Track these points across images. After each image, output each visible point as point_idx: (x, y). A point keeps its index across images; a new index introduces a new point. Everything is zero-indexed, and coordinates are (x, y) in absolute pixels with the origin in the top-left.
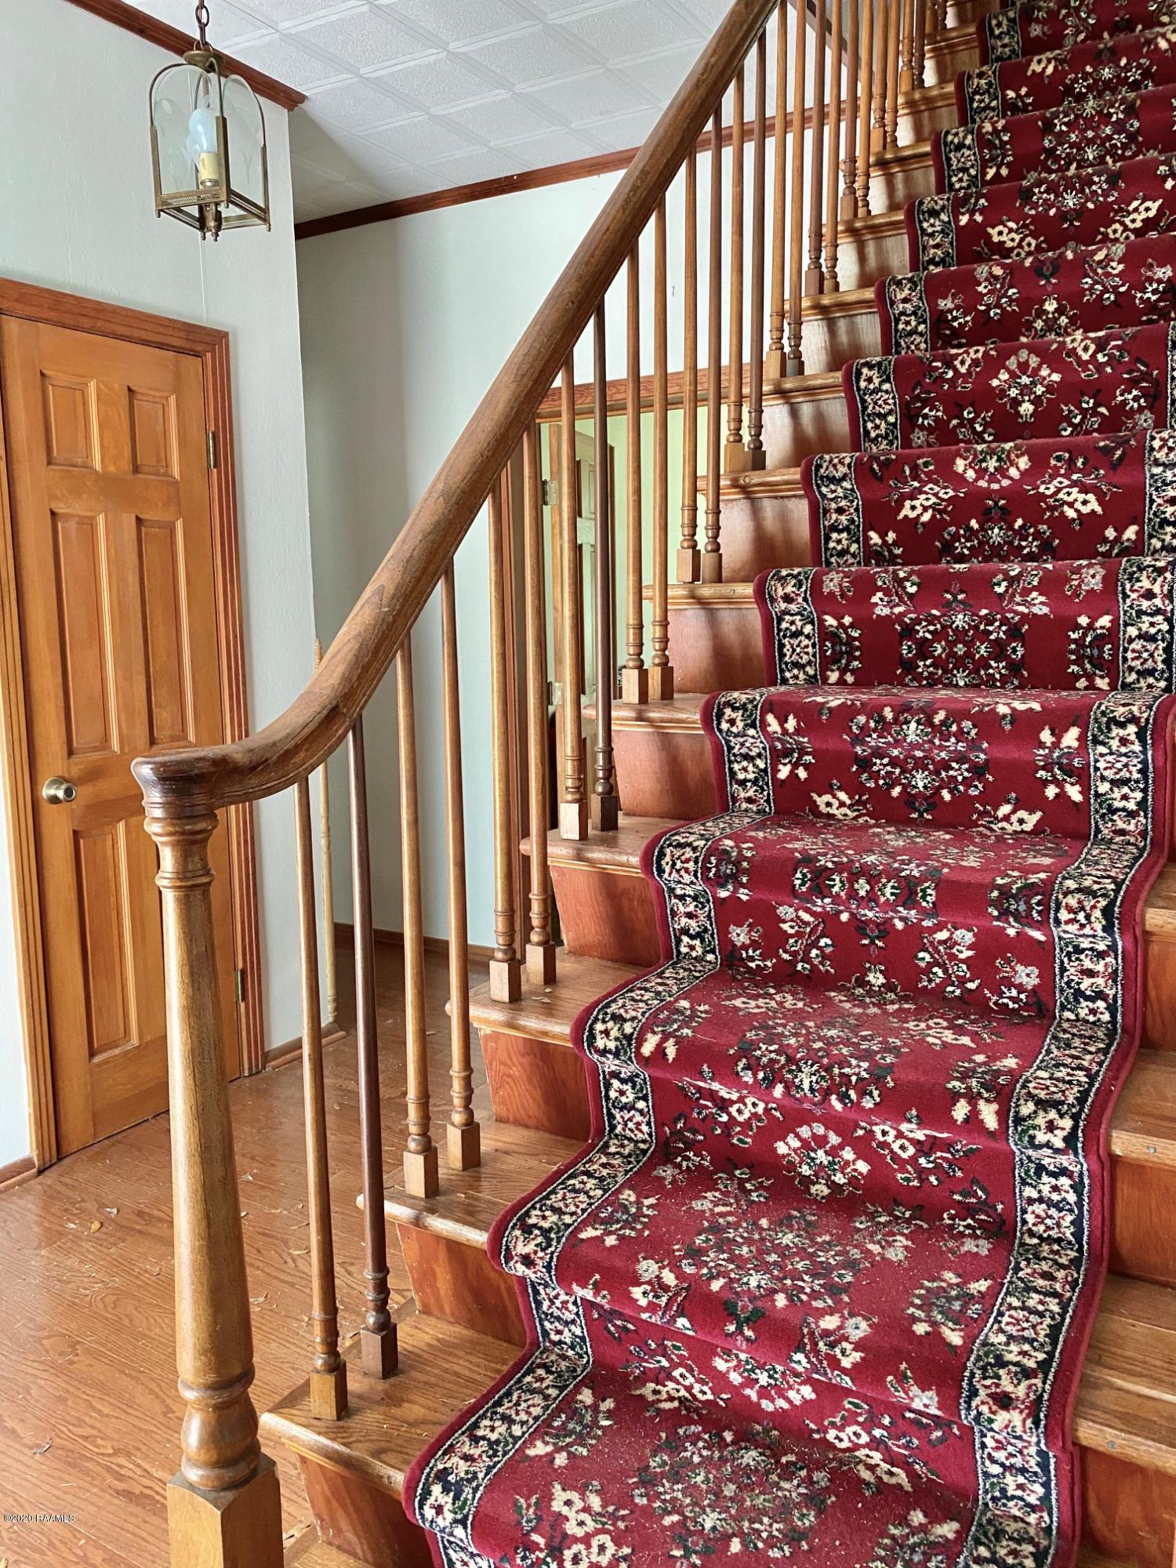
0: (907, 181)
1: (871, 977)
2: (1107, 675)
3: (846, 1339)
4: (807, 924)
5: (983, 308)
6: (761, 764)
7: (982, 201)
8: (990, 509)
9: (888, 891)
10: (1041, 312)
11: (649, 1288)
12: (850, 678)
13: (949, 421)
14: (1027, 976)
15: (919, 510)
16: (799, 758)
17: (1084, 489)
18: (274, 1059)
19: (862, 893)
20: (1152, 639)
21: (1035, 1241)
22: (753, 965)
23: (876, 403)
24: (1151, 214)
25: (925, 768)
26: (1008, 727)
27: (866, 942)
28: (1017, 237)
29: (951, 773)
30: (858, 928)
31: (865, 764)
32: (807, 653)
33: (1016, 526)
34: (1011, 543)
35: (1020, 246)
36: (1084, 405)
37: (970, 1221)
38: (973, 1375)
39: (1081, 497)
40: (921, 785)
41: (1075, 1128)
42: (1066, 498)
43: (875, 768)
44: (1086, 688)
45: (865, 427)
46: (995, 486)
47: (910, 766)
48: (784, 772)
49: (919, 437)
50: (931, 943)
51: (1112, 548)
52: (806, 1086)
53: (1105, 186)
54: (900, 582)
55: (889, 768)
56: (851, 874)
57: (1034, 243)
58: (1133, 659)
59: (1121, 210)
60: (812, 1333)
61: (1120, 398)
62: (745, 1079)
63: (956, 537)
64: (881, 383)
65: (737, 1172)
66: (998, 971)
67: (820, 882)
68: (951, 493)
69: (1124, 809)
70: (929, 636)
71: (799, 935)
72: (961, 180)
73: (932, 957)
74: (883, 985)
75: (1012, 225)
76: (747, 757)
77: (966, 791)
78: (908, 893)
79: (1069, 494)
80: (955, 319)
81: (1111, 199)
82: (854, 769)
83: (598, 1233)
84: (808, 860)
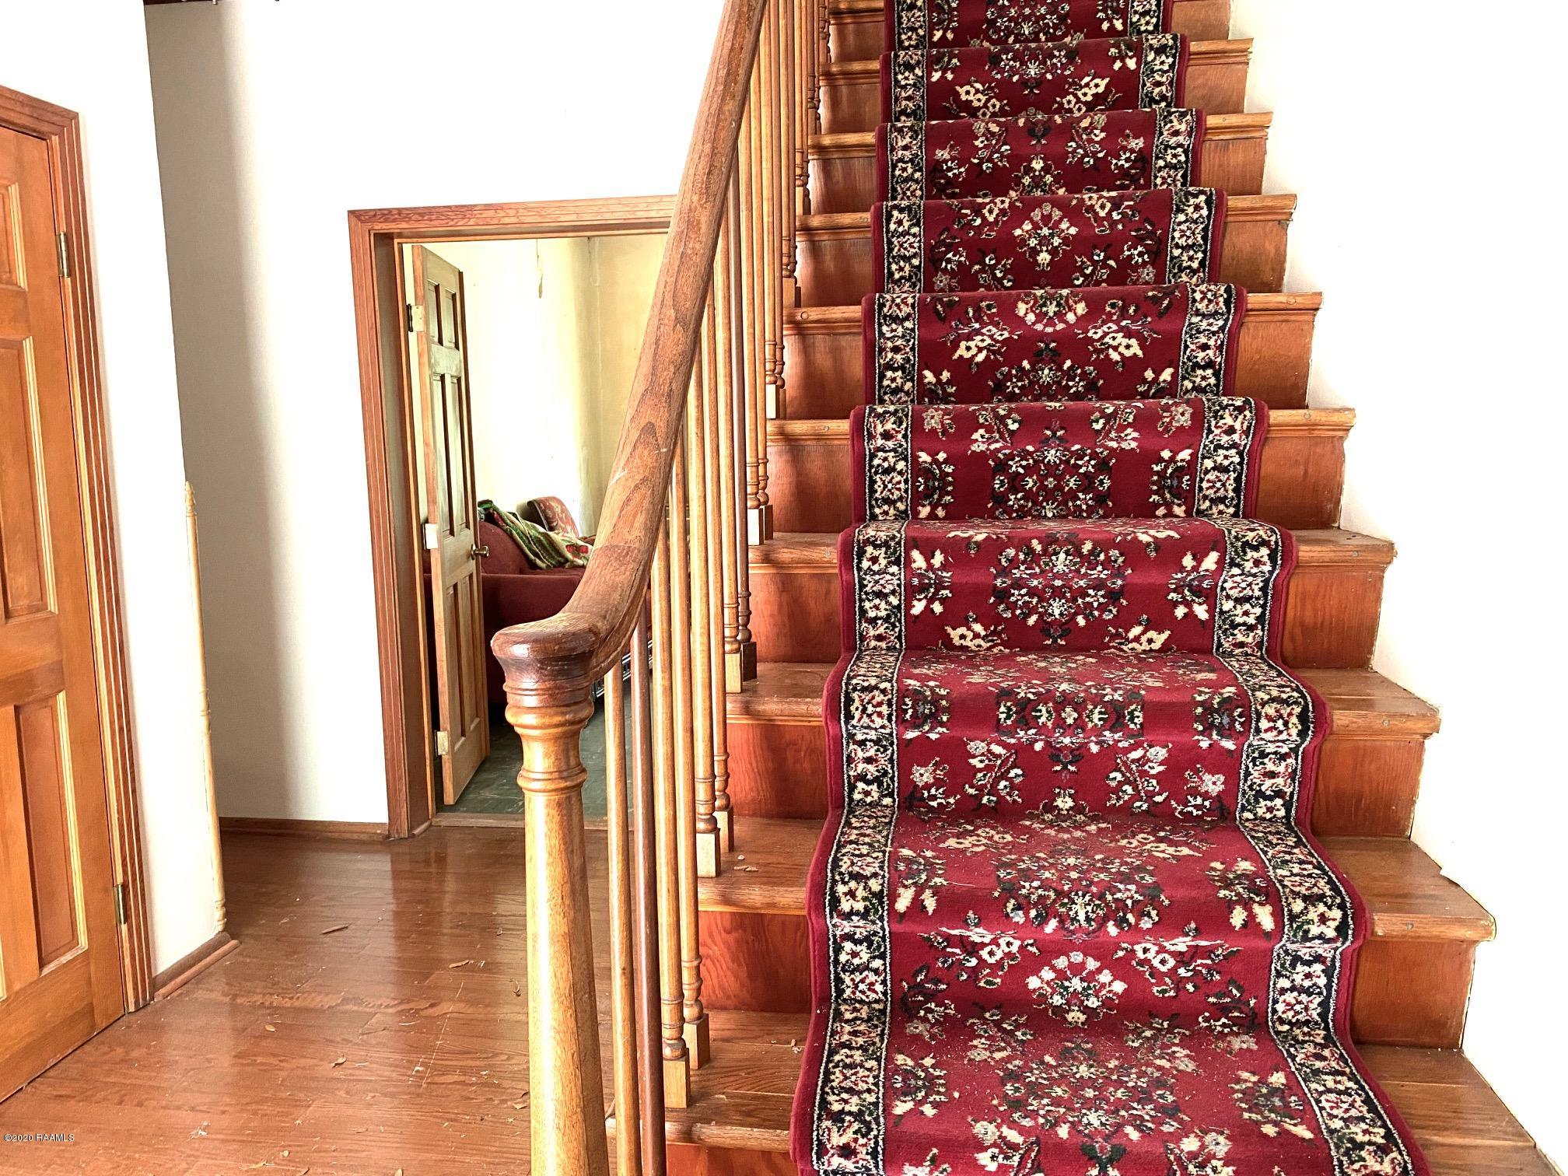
0: (859, 33)
1: (1059, 802)
2: (1184, 503)
3: (1214, 1157)
4: (999, 756)
5: (976, 161)
6: (894, 601)
7: (955, 61)
8: (1042, 351)
9: (1096, 717)
10: (1029, 170)
11: (996, 1151)
12: (940, 512)
13: (971, 266)
14: (1213, 784)
15: (974, 351)
16: (936, 593)
17: (1129, 334)
18: (162, 987)
19: (1070, 721)
20: (1225, 470)
21: (1286, 1027)
22: (934, 804)
23: (901, 246)
24: (1101, 90)
25: (1062, 596)
26: (1153, 554)
27: (1058, 768)
28: (984, 99)
29: (1088, 599)
30: (1051, 756)
31: (1003, 595)
32: (899, 489)
33: (1065, 367)
34: (1059, 383)
35: (985, 106)
36: (1096, 258)
37: (1223, 1020)
38: (1341, 1163)
39: (1125, 341)
40: (1057, 612)
41: (1345, 916)
42: (1111, 342)
43: (1013, 599)
44: (1165, 516)
45: (889, 268)
46: (1049, 330)
47: (1048, 595)
48: (918, 607)
49: (941, 281)
50: (1125, 763)
51: (1150, 388)
52: (1082, 917)
53: (1064, 60)
54: (1002, 419)
55: (1027, 598)
56: (1055, 702)
57: (998, 105)
58: (1207, 489)
59: (1075, 83)
60: (1179, 1159)
61: (1127, 253)
62: (1016, 919)
63: (1008, 377)
64: (910, 227)
65: (987, 1015)
66: (1186, 781)
67: (1025, 714)
68: (1006, 335)
69: (1244, 624)
70: (1021, 471)
71: (988, 768)
72: (910, 38)
73: (1123, 775)
74: (1071, 808)
75: (978, 86)
76: (880, 595)
77: (1100, 616)
78: (1116, 717)
79: (1114, 338)
80: (950, 169)
81: (1067, 73)
82: (992, 600)
83: (910, 1105)
84: (1008, 694)
